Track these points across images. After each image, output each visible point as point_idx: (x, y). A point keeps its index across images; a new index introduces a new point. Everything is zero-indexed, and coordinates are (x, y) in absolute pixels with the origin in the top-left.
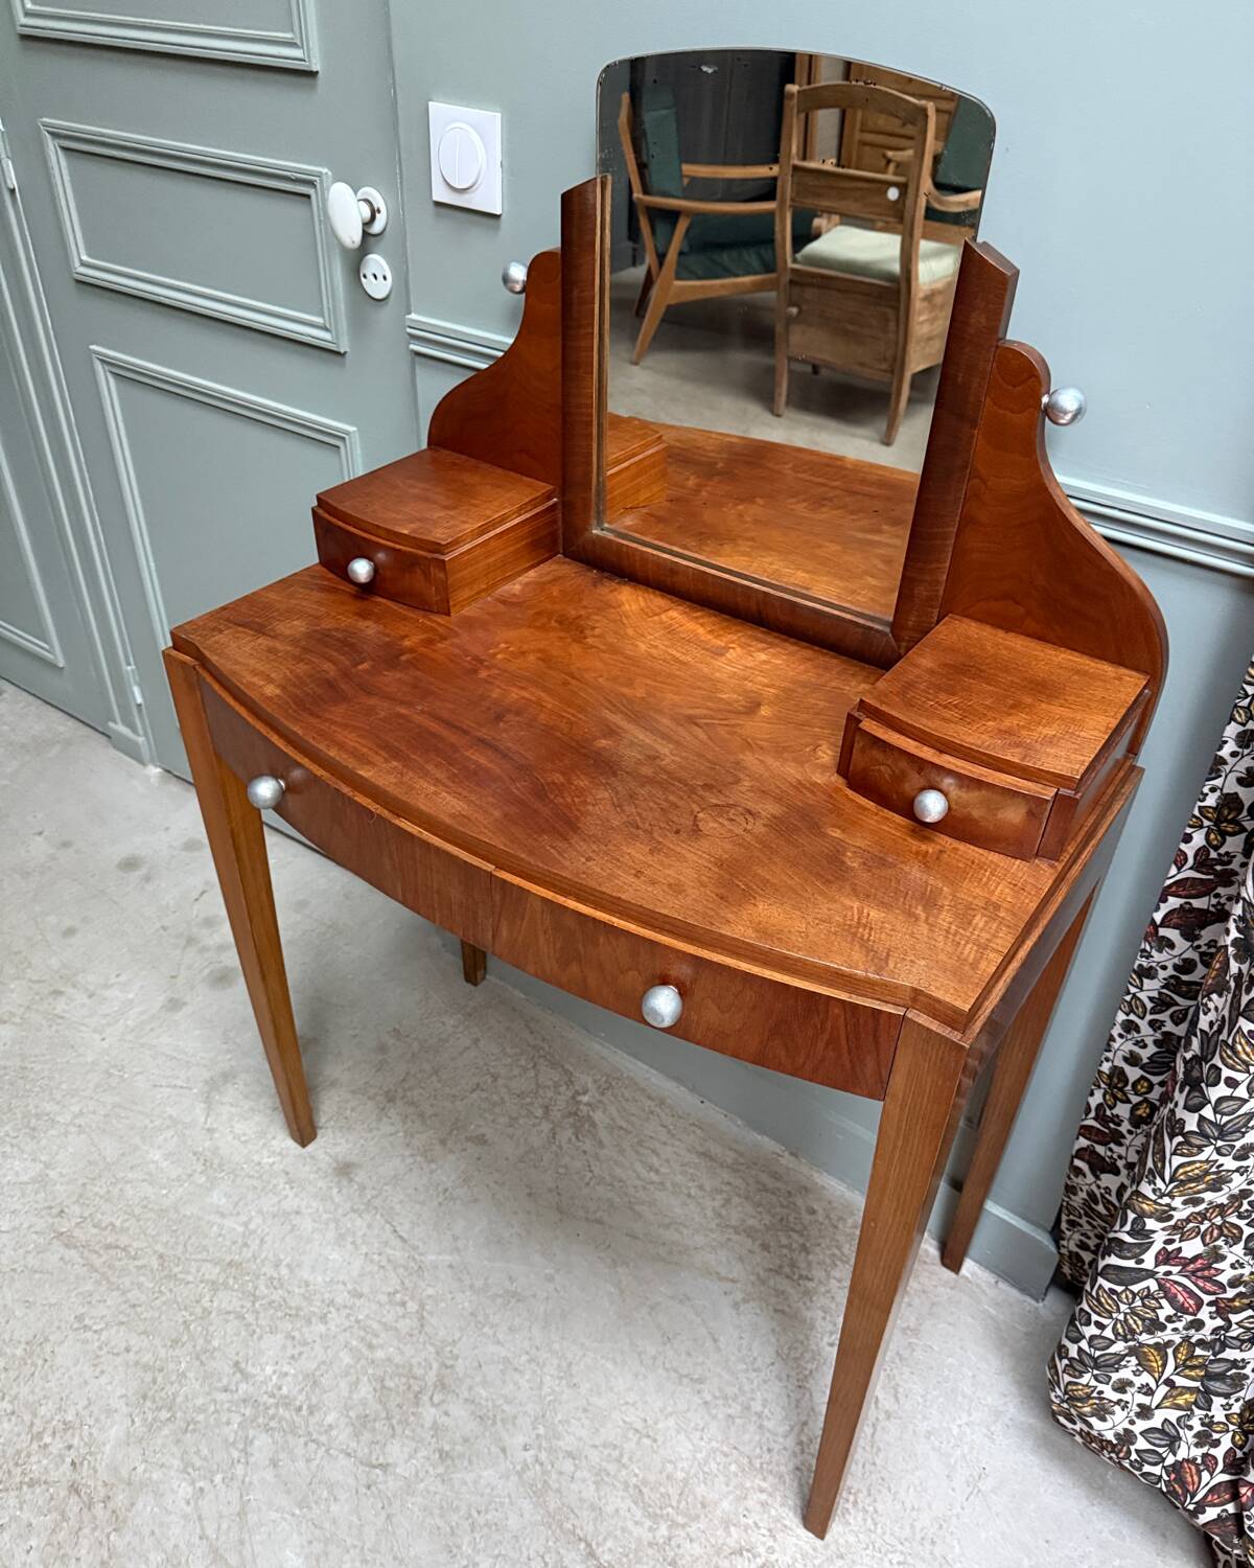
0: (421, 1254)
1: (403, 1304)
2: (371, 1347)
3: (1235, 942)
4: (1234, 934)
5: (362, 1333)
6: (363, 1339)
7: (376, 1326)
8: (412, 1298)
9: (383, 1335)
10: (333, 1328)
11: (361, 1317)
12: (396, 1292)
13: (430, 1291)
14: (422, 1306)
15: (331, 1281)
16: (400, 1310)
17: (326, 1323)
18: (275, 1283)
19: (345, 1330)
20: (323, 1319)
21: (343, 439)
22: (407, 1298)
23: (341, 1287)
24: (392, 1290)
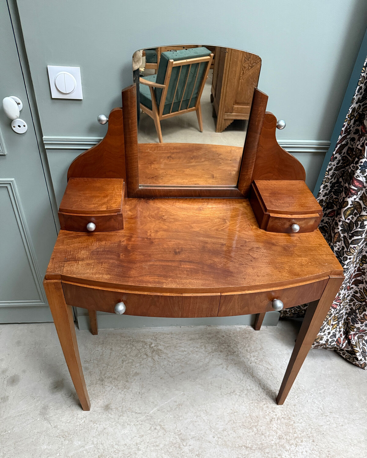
0: (148, 413)
1: (155, 429)
2: (157, 446)
3: (341, 230)
4: (340, 228)
5: (152, 444)
6: (154, 446)
7: (154, 440)
8: (156, 426)
9: (157, 440)
10: (144, 450)
11: (148, 441)
12: (151, 427)
13: (159, 420)
14: (160, 425)
15: (131, 438)
16: (156, 431)
17: (140, 450)
18: (117, 451)
19: (147, 448)
20: (139, 449)
22: (155, 427)
23: (136, 438)
24: (149, 428)
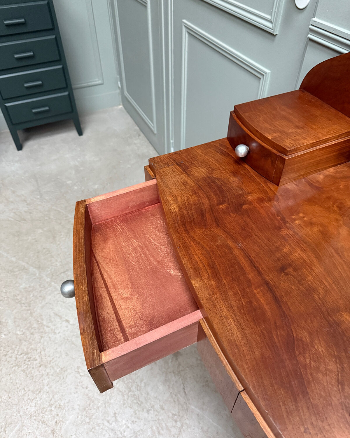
0: (189, 404)
1: (176, 421)
2: (159, 433)
5: (158, 426)
6: (157, 428)
7: (164, 425)
8: (180, 421)
9: (165, 431)
10: (150, 417)
11: (160, 418)
12: (175, 415)
13: (187, 422)
14: (182, 426)
15: (156, 397)
16: (174, 424)
17: (148, 414)
18: (138, 388)
19: (153, 421)
20: (148, 411)
21: (263, 75)
22: (178, 420)
23: (158, 402)
24: (174, 413)
